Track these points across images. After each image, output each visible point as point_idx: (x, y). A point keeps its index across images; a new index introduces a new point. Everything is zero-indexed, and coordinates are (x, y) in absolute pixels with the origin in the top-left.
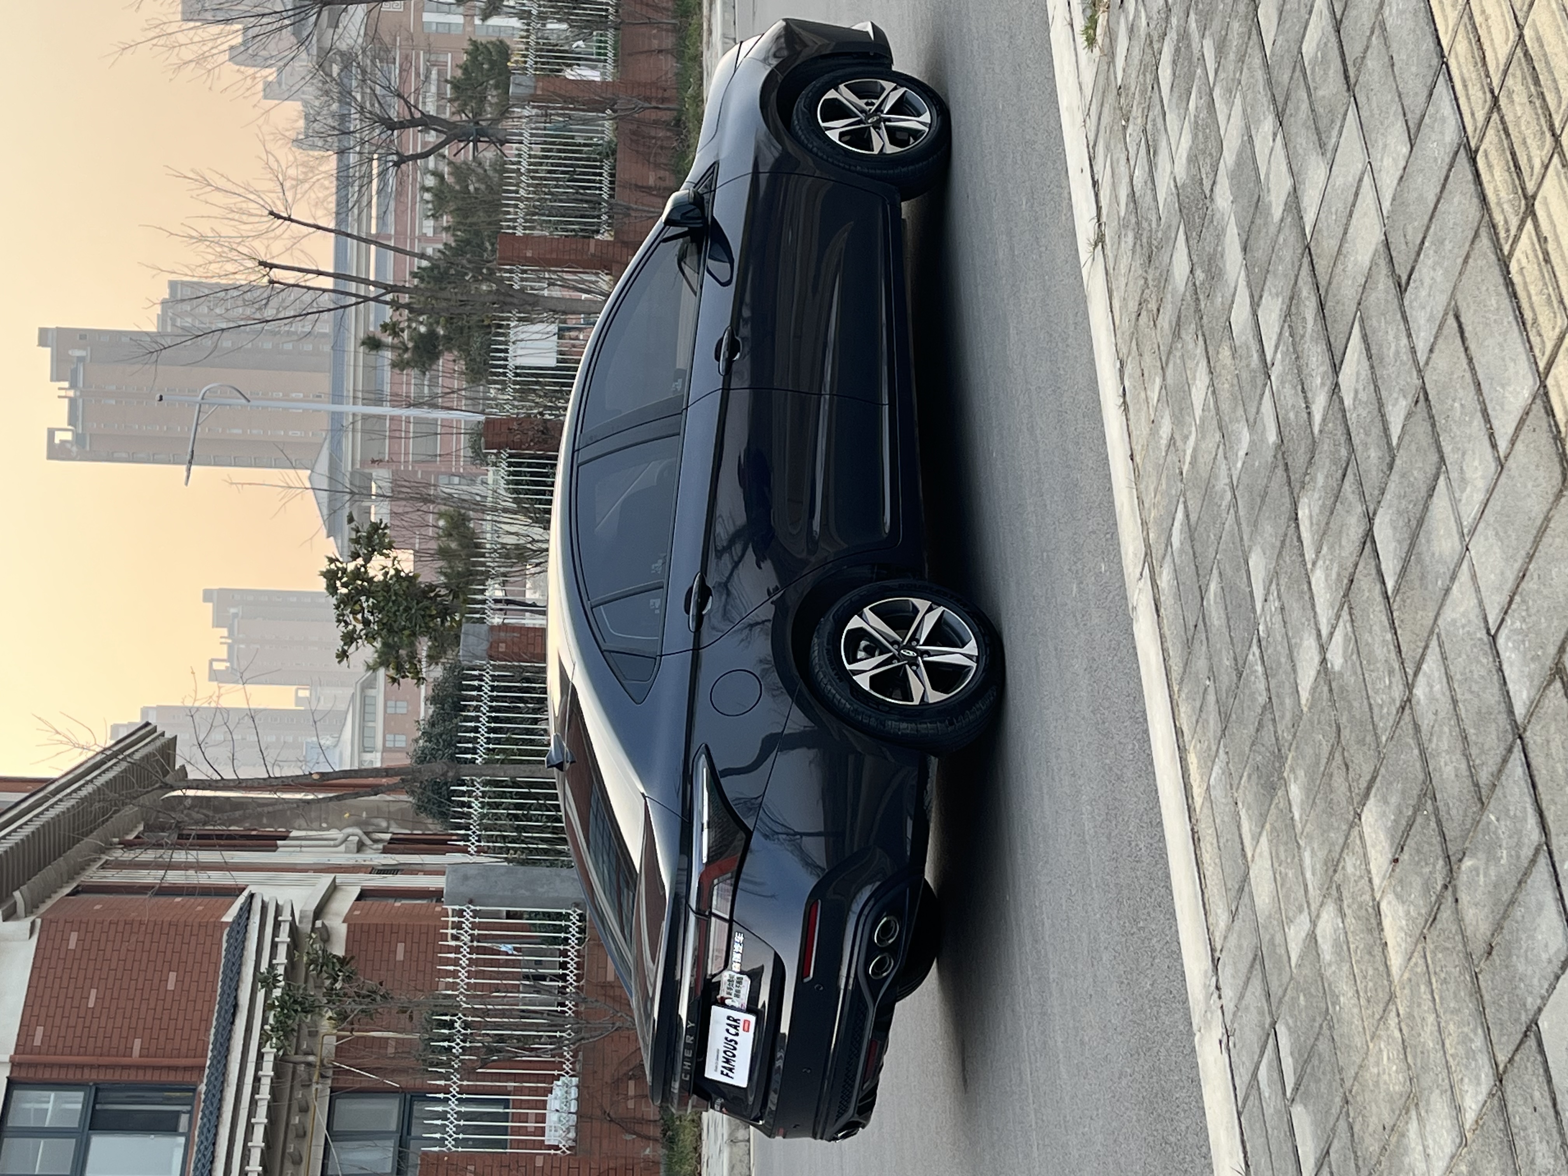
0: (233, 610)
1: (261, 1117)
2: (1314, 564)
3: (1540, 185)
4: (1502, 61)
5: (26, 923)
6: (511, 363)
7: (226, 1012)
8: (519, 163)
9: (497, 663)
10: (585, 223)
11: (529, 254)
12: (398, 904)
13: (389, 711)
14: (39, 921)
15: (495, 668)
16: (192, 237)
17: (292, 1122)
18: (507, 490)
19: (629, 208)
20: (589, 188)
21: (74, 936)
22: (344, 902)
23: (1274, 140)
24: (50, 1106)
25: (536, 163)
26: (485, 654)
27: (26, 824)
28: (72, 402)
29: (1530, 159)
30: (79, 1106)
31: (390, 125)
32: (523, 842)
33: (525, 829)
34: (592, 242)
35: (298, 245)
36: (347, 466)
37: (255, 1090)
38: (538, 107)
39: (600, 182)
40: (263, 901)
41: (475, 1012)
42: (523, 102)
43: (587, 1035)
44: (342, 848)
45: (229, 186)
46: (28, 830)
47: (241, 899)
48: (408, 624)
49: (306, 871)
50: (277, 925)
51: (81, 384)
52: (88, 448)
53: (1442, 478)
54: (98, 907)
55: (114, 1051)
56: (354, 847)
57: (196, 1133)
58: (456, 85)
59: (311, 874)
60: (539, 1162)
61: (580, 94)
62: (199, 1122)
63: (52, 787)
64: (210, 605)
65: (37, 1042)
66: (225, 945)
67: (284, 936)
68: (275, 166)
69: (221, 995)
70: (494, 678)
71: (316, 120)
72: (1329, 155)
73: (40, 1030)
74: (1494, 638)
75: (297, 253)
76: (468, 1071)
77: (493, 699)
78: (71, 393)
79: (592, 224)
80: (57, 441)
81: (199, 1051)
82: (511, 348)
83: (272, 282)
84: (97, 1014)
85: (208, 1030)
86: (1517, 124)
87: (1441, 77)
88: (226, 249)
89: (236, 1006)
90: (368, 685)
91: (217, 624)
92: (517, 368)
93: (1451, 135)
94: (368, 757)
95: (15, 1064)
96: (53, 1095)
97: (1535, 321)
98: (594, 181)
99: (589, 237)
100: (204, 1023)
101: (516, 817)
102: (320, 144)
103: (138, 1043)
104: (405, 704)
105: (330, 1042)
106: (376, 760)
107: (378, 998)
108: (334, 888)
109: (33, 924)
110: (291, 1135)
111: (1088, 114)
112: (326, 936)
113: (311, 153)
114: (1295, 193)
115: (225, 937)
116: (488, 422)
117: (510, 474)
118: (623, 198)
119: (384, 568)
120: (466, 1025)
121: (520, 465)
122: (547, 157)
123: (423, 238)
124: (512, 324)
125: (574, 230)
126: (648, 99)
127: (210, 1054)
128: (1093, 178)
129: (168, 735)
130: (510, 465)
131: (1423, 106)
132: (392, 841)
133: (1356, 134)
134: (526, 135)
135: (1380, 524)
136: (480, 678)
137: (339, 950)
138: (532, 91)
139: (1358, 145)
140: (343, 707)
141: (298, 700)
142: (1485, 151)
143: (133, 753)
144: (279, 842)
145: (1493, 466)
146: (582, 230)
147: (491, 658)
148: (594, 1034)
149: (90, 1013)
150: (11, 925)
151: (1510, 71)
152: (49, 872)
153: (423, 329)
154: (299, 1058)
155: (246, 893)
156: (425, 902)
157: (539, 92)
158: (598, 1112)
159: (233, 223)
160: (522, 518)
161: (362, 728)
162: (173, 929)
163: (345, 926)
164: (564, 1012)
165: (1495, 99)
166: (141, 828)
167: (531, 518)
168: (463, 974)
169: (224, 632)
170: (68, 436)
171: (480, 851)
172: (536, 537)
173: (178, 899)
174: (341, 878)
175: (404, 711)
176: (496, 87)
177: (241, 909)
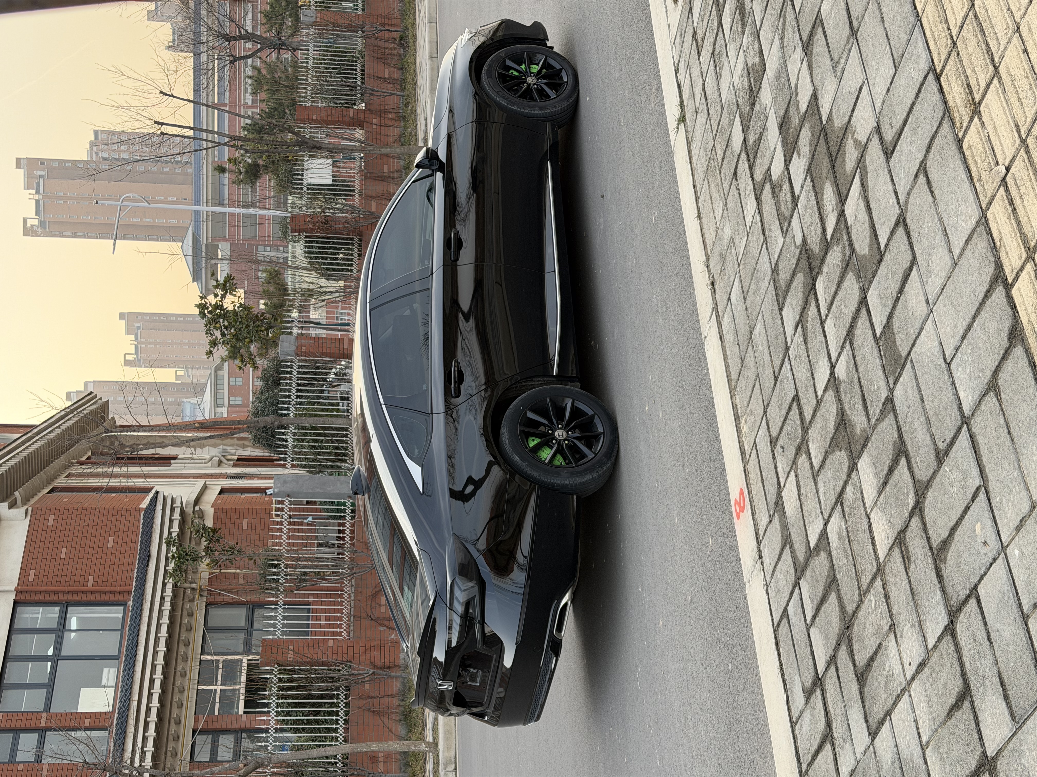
0: (138, 325)
1: (165, 620)
2: (827, 316)
3: (984, 96)
4: (960, 20)
5: (23, 510)
6: (305, 182)
7: (144, 560)
8: (307, 63)
9: (301, 358)
10: (347, 99)
11: (314, 117)
12: (243, 496)
13: (231, 383)
14: (30, 509)
15: (299, 360)
16: (114, 106)
17: (184, 622)
18: (305, 257)
19: (373, 90)
20: (349, 78)
21: (52, 517)
22: (212, 496)
23: (802, 64)
24: (40, 616)
25: (319, 62)
26: (293, 353)
27: (20, 452)
28: (37, 202)
29: (977, 81)
30: (57, 615)
31: (228, 38)
32: (318, 461)
33: (319, 454)
34: (352, 110)
35: (178, 112)
36: (204, 241)
37: (162, 604)
38: (318, 29)
39: (356, 74)
40: (164, 496)
41: (292, 559)
42: (308, 26)
43: (357, 571)
44: (209, 464)
45: (135, 76)
46: (22, 456)
47: (151, 495)
48: (248, 336)
49: (188, 477)
50: (173, 509)
51: (42, 191)
52: (47, 230)
53: (914, 269)
54: (65, 500)
55: (77, 583)
56: (216, 463)
57: (127, 629)
58: (267, 15)
59: (191, 479)
60: (331, 643)
61: (343, 22)
62: (129, 623)
63: (36, 430)
64: (123, 322)
65: (31, 579)
66: (142, 521)
67: (177, 516)
68: (162, 63)
69: (140, 550)
70: (299, 367)
71: (182, 35)
72: (839, 74)
73: (32, 572)
74: (949, 365)
75: (177, 116)
76: (288, 592)
77: (298, 379)
78: (37, 197)
79: (351, 100)
80: (29, 225)
81: (128, 582)
82: (305, 173)
83: (162, 134)
84: (66, 562)
85: (132, 570)
86: (969, 59)
87: (916, 28)
88: (134, 114)
89: (149, 556)
90: (219, 368)
91: (128, 332)
92: (309, 185)
93: (924, 65)
94: (219, 410)
95: (18, 592)
96: (41, 609)
97: (980, 179)
98: (352, 74)
99: (349, 108)
100: (130, 566)
101: (314, 447)
102: (186, 49)
103: (91, 578)
104: (241, 379)
105: (206, 576)
106: (224, 412)
107: (236, 552)
108: (205, 488)
109: (27, 510)
110: (183, 630)
111: (674, 43)
112: (201, 515)
113: (180, 54)
114: (815, 96)
115: (142, 517)
116: (292, 217)
117: (306, 247)
118: (369, 84)
119: (233, 302)
120: (287, 566)
121: (312, 242)
122: (323, 59)
123: (246, 106)
124: (306, 159)
125: (340, 103)
126: (383, 25)
127: (134, 584)
128: (677, 82)
129: (104, 400)
130: (306, 242)
131: (904, 46)
132: (238, 460)
133: (858, 62)
134: (311, 46)
135: (872, 294)
136: (291, 367)
137: (209, 523)
138: (314, 20)
139: (859, 69)
140: (203, 381)
141: (177, 377)
142: (947, 75)
143: (83, 410)
144: (172, 461)
145: (949, 263)
146: (346, 103)
147: (297, 354)
148: (361, 570)
149: (62, 561)
150: (14, 511)
151: (965, 26)
152: (36, 480)
153: (250, 161)
154: (186, 585)
155: (153, 491)
156: (259, 495)
157: (318, 20)
158: (363, 614)
159: (139, 98)
160: (314, 273)
161: (216, 393)
162: (111, 512)
163: (213, 509)
164: (344, 558)
165: (954, 43)
166: (89, 454)
167: (319, 273)
168: (285, 537)
169: (132, 337)
170: (36, 222)
171: (293, 466)
172: (322, 285)
173: (113, 495)
174: (209, 482)
175: (241, 383)
176: (291, 16)
177: (151, 500)
